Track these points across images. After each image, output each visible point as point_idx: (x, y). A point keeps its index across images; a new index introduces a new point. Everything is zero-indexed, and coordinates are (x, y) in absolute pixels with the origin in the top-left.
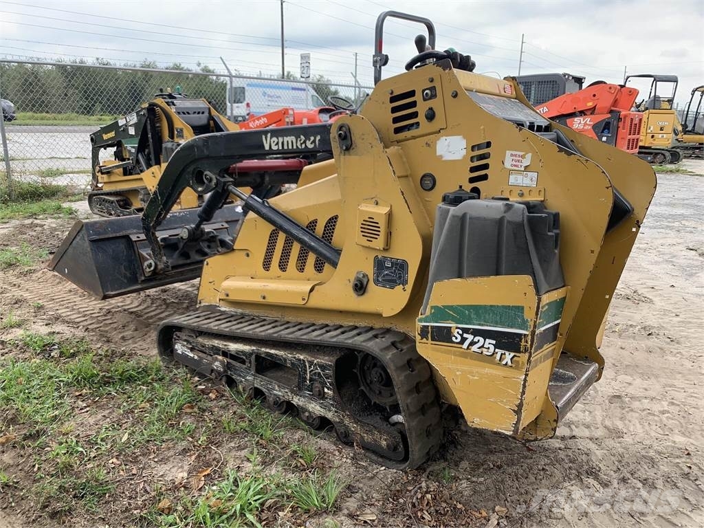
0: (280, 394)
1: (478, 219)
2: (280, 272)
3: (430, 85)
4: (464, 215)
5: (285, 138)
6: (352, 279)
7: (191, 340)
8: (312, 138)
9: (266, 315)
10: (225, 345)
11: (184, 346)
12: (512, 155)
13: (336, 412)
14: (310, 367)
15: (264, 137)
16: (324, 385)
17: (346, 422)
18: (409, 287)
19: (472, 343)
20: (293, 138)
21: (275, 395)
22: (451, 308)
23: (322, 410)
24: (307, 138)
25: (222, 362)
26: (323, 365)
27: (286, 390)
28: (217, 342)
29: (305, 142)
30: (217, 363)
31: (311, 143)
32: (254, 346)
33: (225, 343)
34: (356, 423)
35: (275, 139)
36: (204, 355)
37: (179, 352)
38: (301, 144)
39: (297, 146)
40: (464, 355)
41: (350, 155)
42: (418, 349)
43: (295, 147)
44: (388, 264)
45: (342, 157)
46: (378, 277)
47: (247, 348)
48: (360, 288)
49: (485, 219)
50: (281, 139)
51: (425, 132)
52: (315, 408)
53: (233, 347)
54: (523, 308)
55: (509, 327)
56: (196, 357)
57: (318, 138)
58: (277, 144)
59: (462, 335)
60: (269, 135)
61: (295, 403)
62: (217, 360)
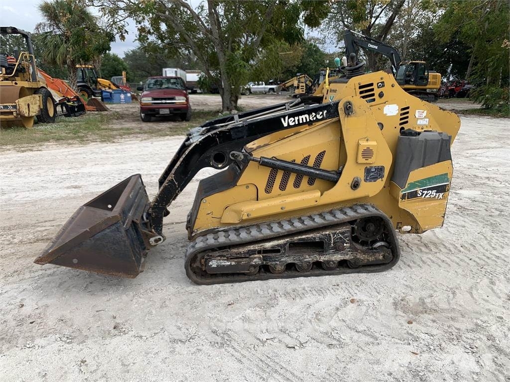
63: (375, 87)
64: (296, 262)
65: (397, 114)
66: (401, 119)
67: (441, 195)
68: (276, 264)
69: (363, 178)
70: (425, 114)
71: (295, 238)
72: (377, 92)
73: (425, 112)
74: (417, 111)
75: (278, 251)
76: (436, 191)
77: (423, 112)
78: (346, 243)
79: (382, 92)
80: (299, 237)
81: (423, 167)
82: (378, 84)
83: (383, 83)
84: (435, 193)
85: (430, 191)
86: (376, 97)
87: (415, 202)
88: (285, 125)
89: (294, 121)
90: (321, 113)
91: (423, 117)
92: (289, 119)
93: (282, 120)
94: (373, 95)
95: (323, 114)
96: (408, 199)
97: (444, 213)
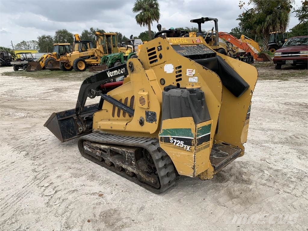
63: (156, 50)
64: (113, 162)
65: (173, 72)
66: (177, 76)
67: (188, 147)
68: (106, 160)
69: (145, 119)
70: (194, 73)
71: (112, 147)
72: (158, 54)
73: (194, 70)
74: (187, 70)
75: (106, 152)
76: (183, 142)
77: (192, 71)
78: (133, 161)
79: (160, 54)
80: (113, 148)
81: (171, 118)
82: (158, 47)
83: (160, 46)
84: (183, 144)
85: (179, 141)
86: (158, 58)
87: (170, 147)
88: (109, 76)
89: (112, 74)
90: (122, 69)
91: (192, 76)
92: (110, 72)
93: (107, 72)
94: (156, 57)
95: (123, 70)
96: (164, 142)
97: (193, 165)
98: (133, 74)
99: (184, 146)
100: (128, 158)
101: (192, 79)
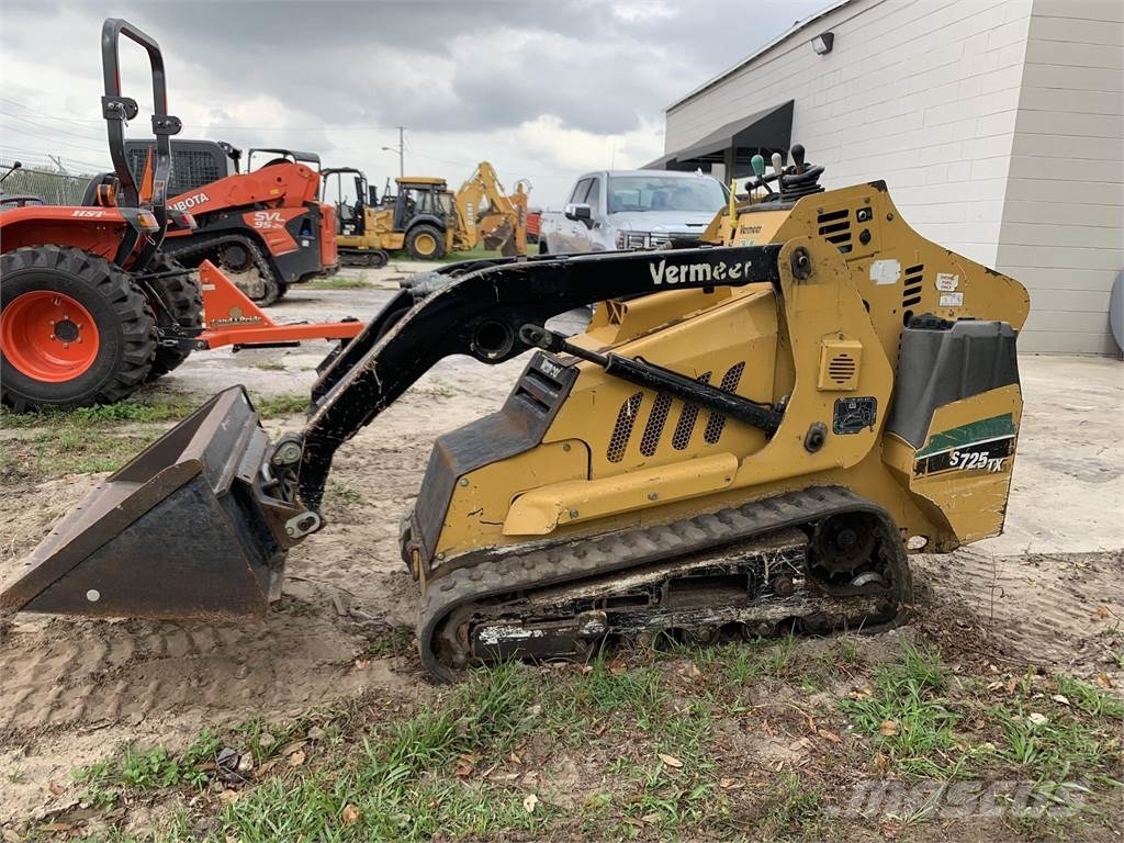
0: (716, 618)
1: (979, 339)
2: (642, 458)
3: (866, 206)
4: (965, 336)
5: (692, 266)
6: (804, 435)
7: (517, 610)
8: (739, 266)
9: (604, 530)
10: (606, 589)
11: (505, 626)
12: (942, 277)
13: (808, 602)
14: (769, 561)
15: (652, 266)
16: (792, 575)
17: (823, 608)
18: (877, 426)
19: (969, 461)
20: (707, 267)
21: (705, 625)
22: (950, 432)
23: (788, 609)
24: (730, 265)
25: (600, 618)
26: (791, 552)
27: (729, 608)
28: (582, 591)
29: (726, 271)
30: (590, 624)
31: (737, 272)
32: (663, 569)
33: (602, 586)
34: (837, 602)
35: (674, 269)
36: (554, 624)
37: (493, 641)
38: (720, 274)
39: (712, 277)
40: (960, 476)
41: (806, 284)
42: (911, 488)
43: (709, 278)
44: (853, 406)
45: (795, 287)
46: (839, 423)
47: (651, 577)
48: (815, 442)
49: (985, 338)
50: (684, 269)
51: (857, 256)
52: (778, 611)
53: (621, 585)
54: (1011, 414)
55: (1002, 435)
56: (538, 633)
57: (748, 265)
58: (678, 274)
59: (959, 457)
60: (663, 264)
61: (742, 621)
62: (590, 618)
98: (803, 287)
99: (988, 463)
100: (771, 577)
101: (949, 298)
